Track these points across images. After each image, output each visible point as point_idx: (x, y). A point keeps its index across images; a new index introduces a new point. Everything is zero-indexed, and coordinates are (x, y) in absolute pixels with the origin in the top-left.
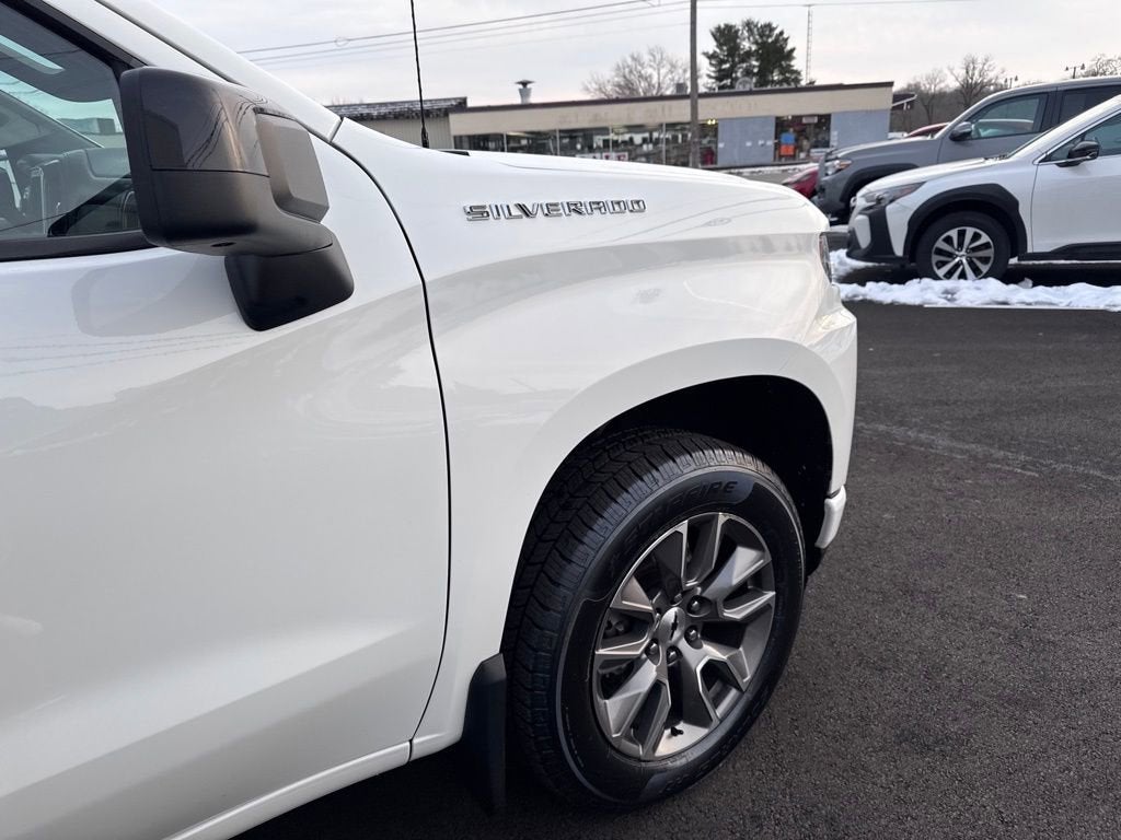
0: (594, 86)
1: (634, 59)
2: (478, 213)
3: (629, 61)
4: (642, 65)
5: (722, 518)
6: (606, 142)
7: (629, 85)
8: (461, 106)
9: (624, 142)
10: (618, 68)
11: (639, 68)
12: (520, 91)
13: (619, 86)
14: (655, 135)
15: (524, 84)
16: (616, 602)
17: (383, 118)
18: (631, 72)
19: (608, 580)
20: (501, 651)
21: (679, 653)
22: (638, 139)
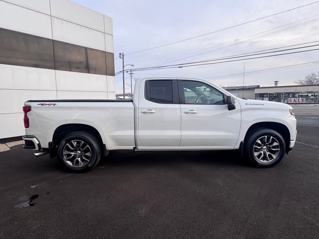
0: (299, 82)
1: (312, 74)
2: (247, 104)
3: (311, 75)
4: (315, 76)
5: (272, 137)
6: (299, 95)
7: (310, 81)
8: (258, 87)
9: (305, 96)
10: (307, 77)
11: (314, 77)
12: (275, 83)
13: (307, 81)
14: (316, 94)
15: (276, 82)
16: (257, 141)
17: (239, 90)
18: (311, 78)
19: (257, 139)
20: (244, 141)
21: (265, 152)
22: (310, 95)
